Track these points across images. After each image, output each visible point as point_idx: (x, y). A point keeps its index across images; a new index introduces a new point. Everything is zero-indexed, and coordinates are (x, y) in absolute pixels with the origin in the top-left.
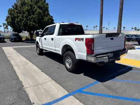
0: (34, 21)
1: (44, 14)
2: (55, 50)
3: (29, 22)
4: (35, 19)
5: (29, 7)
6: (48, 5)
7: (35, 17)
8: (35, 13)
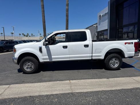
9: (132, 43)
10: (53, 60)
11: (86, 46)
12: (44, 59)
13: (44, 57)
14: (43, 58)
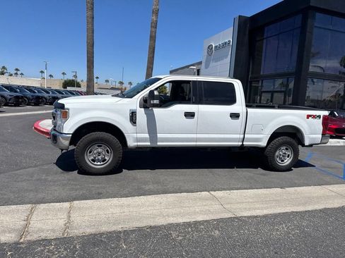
2: (242, 140)
9: (319, 117)
10: (158, 144)
11: (235, 116)
12: (138, 140)
13: (140, 136)
14: (136, 137)
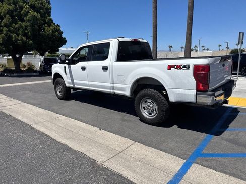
0: (25, 35)
1: (44, 21)
2: (113, 88)
3: (15, 37)
4: (26, 29)
5: (10, 5)
6: (50, 3)
7: (25, 26)
8: (25, 18)
9: (187, 67)
11: (105, 69)
14: (68, 81)
